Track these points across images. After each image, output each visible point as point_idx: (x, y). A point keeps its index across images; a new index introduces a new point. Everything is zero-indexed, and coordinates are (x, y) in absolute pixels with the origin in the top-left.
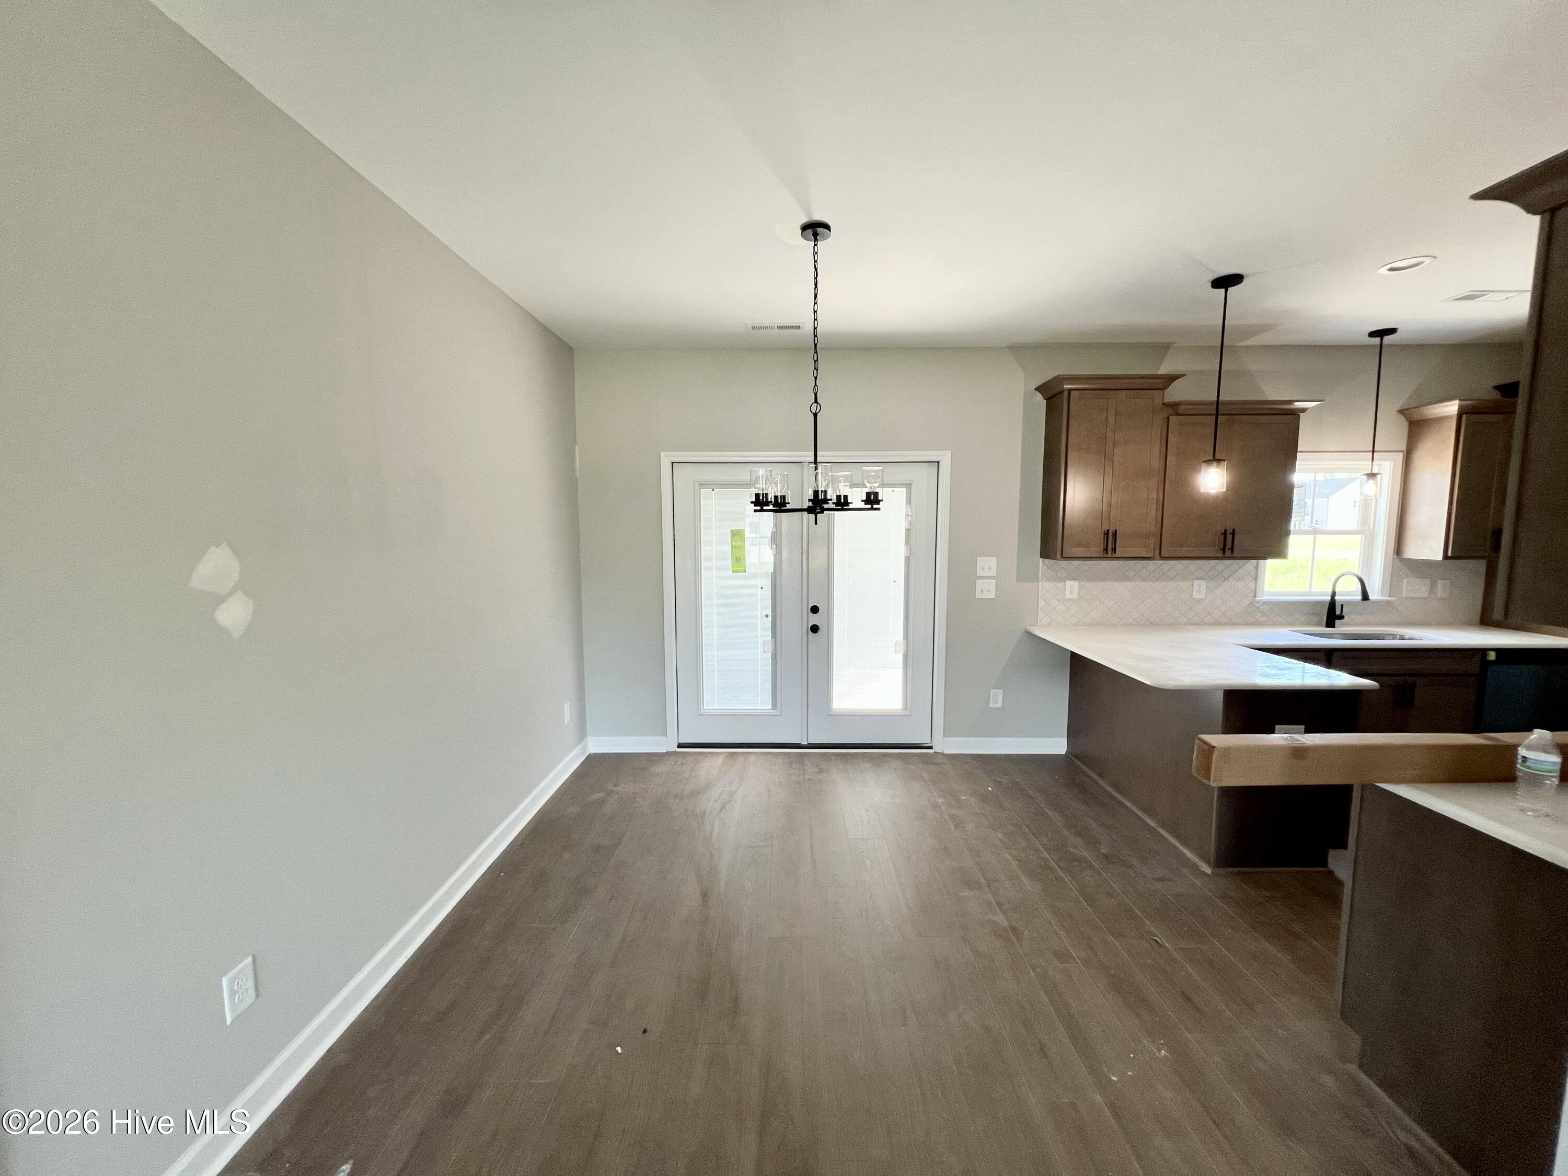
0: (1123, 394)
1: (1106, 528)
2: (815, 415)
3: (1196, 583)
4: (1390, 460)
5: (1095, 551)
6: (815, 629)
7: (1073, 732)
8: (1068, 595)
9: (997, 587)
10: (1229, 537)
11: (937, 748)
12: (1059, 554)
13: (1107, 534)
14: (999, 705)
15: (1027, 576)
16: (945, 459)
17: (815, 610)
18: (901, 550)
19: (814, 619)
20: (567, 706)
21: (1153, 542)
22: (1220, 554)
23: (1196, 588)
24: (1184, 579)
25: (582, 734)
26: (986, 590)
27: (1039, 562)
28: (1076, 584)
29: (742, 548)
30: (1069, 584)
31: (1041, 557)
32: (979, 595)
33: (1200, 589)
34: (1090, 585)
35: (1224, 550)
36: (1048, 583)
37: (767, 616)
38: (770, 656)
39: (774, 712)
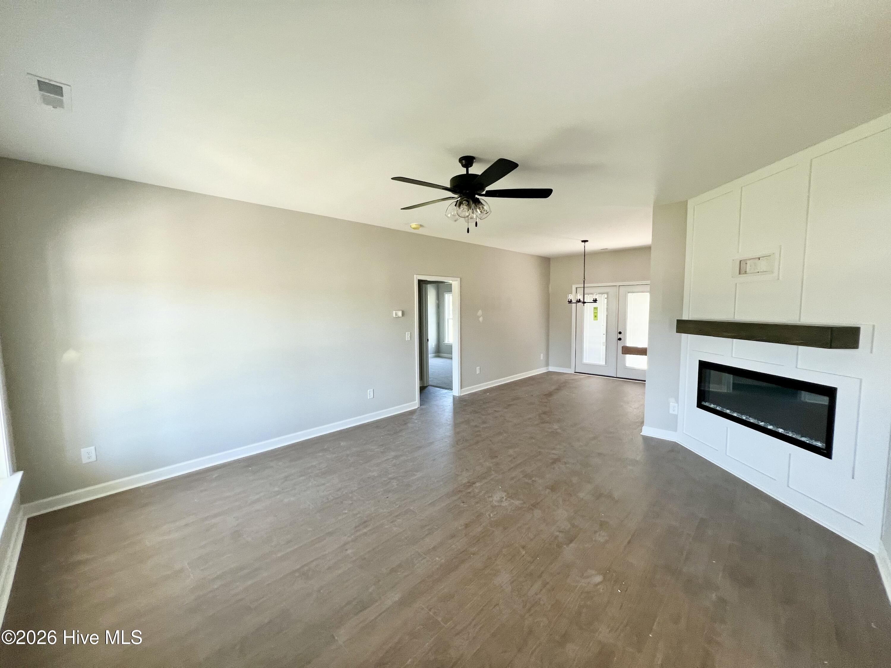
6: (620, 339)
17: (620, 333)
19: (620, 336)
20: (542, 355)
25: (547, 364)
29: (597, 313)
37: (604, 334)
38: (605, 347)
39: (606, 365)
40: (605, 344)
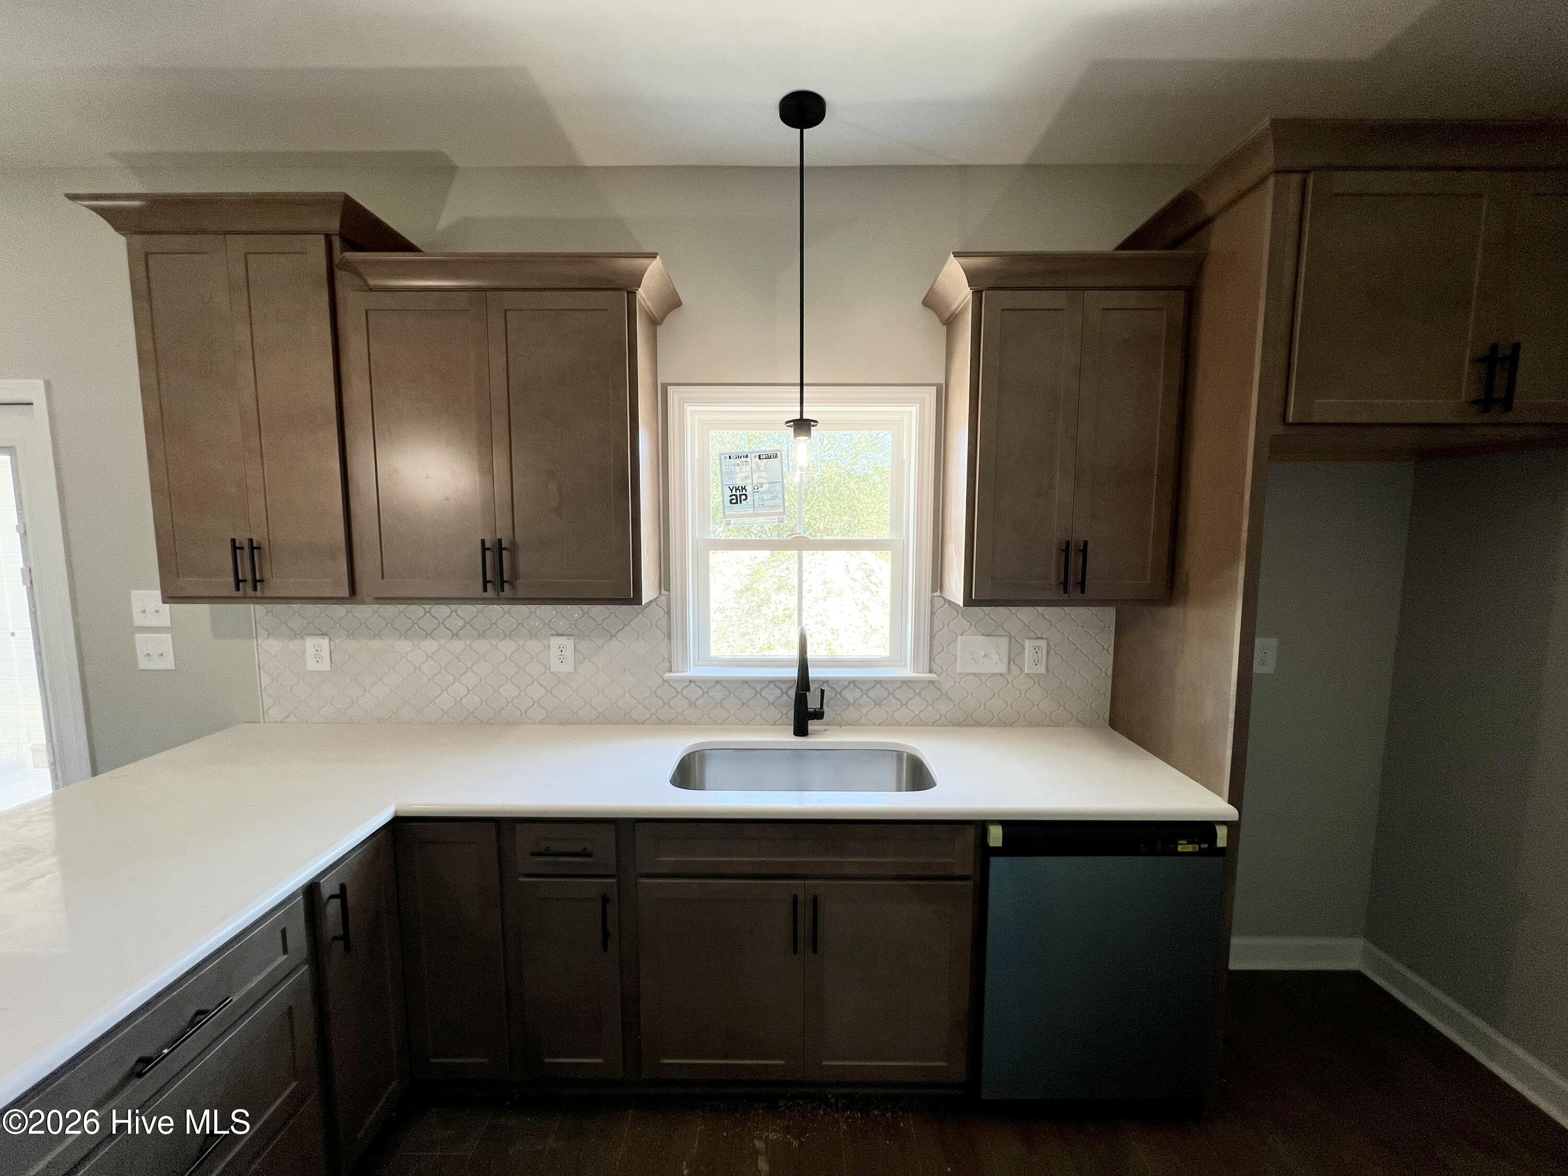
3: (555, 642)
4: (910, 401)
8: (311, 665)
16: (38, 397)
23: (554, 652)
24: (533, 635)
26: (155, 653)
28: (324, 643)
30: (311, 643)
32: (143, 664)
33: (562, 653)
34: (352, 645)
36: (272, 640)
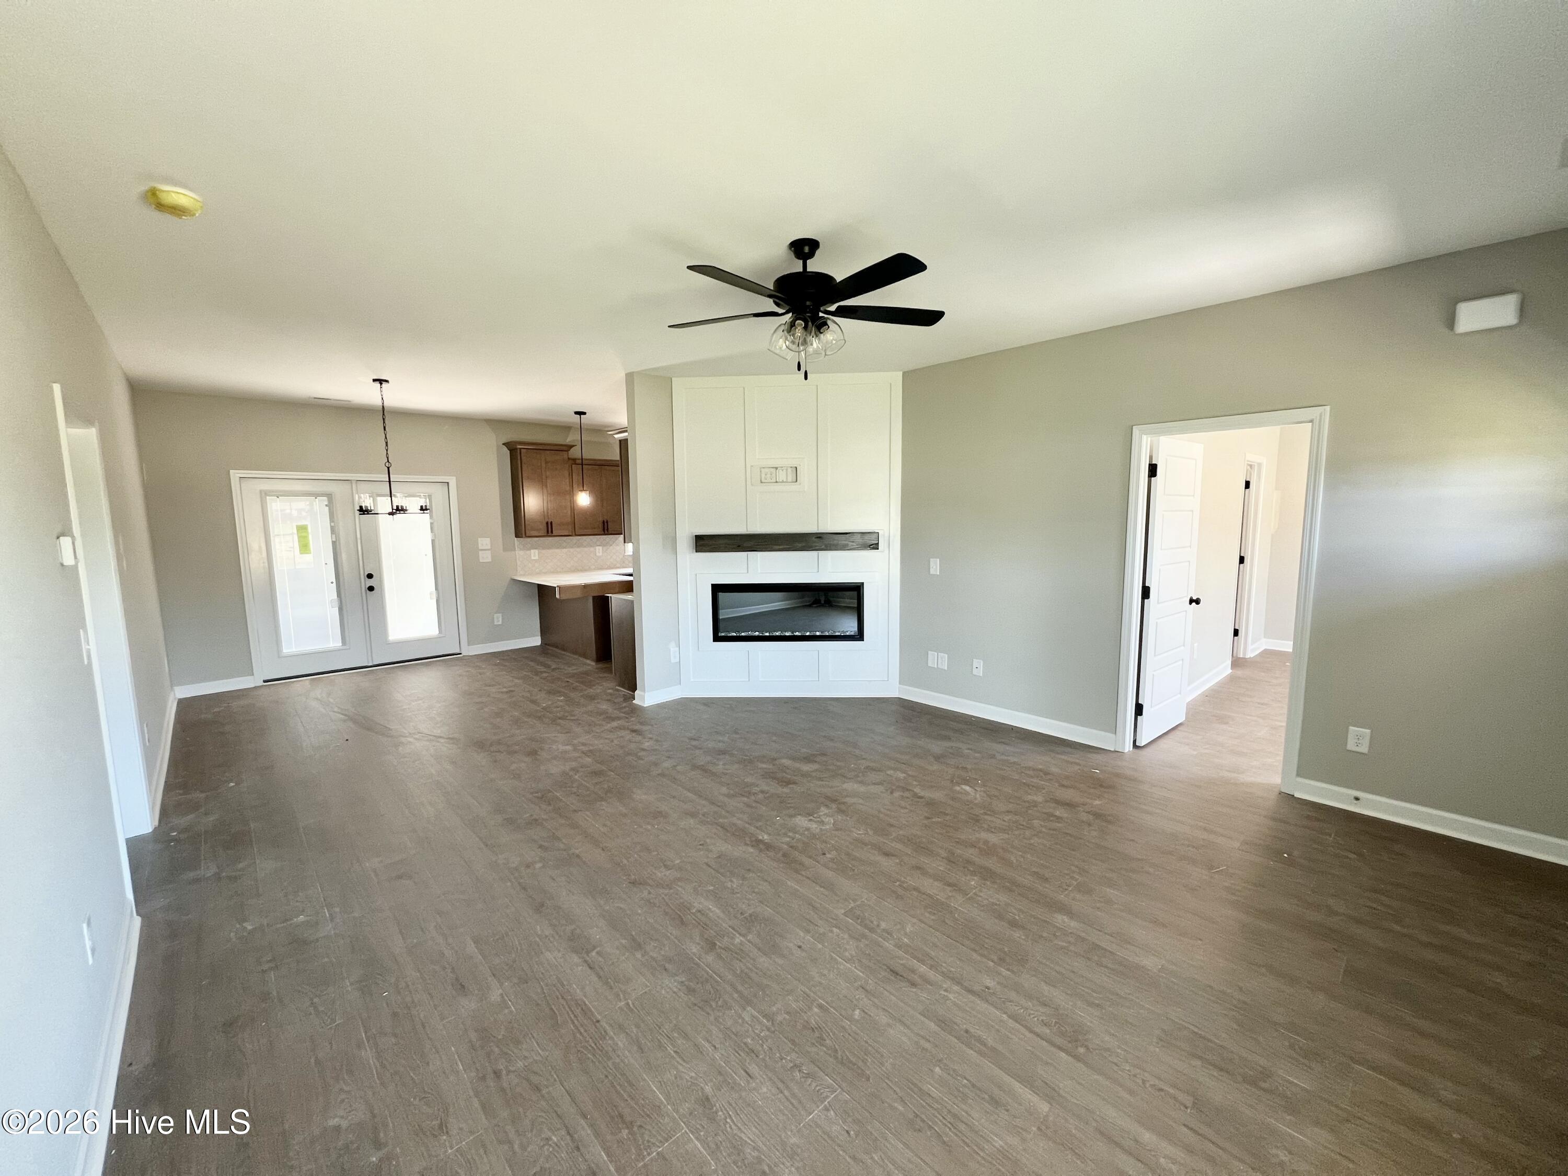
0: (548, 452)
1: (546, 520)
2: (388, 468)
3: (597, 548)
5: (543, 532)
6: (371, 589)
7: (544, 631)
8: (533, 558)
9: (493, 557)
10: (606, 524)
11: (464, 653)
12: (524, 536)
13: (547, 523)
14: (500, 623)
15: (508, 548)
16: (453, 481)
17: (370, 576)
18: (428, 537)
19: (370, 582)
21: (570, 527)
22: (603, 533)
23: (597, 551)
24: (591, 546)
25: (171, 683)
26: (485, 557)
27: (514, 542)
28: (536, 551)
29: (306, 537)
30: (532, 551)
31: (516, 537)
32: (481, 561)
33: (599, 550)
34: (544, 551)
35: (604, 530)
36: (522, 552)
37: (332, 583)
38: (336, 610)
39: (344, 647)
40: (336, 604)
